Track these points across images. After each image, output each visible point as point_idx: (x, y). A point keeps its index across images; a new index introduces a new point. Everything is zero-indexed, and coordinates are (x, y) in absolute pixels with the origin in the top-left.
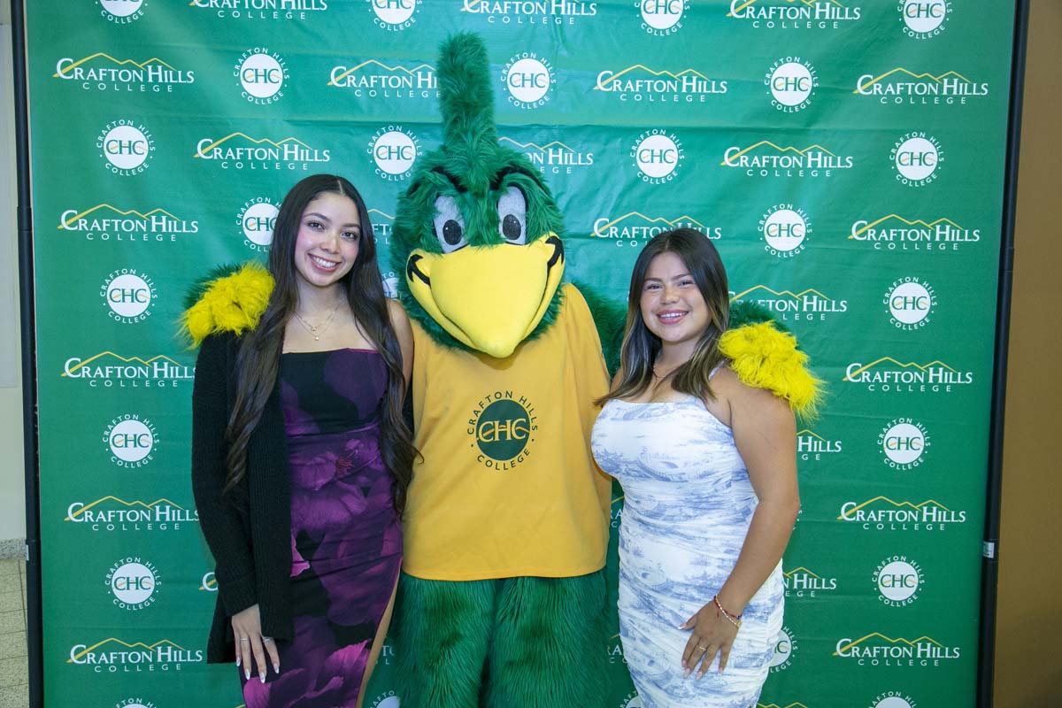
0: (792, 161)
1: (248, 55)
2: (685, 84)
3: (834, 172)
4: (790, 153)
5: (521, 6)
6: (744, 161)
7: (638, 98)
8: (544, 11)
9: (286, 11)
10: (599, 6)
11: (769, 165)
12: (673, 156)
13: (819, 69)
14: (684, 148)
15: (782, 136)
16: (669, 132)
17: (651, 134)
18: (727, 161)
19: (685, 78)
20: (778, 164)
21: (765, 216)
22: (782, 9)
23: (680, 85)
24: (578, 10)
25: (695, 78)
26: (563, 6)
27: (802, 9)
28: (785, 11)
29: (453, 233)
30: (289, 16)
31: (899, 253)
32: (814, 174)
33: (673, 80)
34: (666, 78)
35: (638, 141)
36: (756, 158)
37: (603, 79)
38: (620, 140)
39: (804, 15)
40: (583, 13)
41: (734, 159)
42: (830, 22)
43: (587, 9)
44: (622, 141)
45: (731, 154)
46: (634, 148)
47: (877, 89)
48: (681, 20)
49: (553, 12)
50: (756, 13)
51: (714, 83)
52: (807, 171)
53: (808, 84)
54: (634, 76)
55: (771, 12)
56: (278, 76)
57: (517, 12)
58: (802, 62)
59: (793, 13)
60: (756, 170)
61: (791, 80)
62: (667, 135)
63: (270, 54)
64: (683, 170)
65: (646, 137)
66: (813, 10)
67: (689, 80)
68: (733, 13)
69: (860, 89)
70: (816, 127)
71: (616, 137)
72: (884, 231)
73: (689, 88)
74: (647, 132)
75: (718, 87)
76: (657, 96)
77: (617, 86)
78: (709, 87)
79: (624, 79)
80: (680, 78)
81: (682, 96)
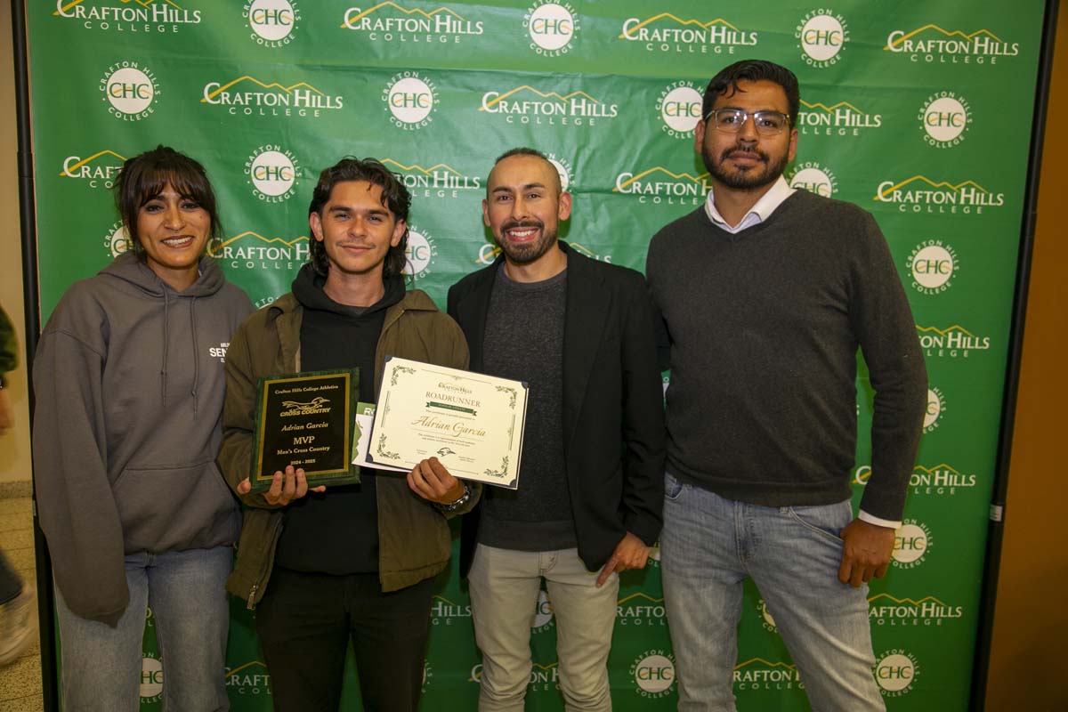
0: (820, 118)
2: (714, 34)
3: (862, 131)
4: (818, 110)
7: (665, 48)
11: (796, 121)
12: (699, 110)
15: (813, 92)
16: (696, 84)
17: (678, 86)
19: (714, 28)
20: (805, 121)
21: (791, 174)
23: (708, 36)
25: (724, 29)
31: (924, 215)
32: (842, 133)
33: (701, 30)
34: (694, 27)
35: (664, 93)
37: (629, 27)
44: (648, 93)
46: (659, 100)
47: (908, 46)
51: (743, 34)
52: (835, 129)
53: (839, 38)
54: (661, 25)
56: (289, 17)
58: (834, 15)
61: (823, 33)
62: (694, 87)
65: (672, 88)
67: (718, 30)
69: (890, 46)
70: (845, 83)
71: (642, 88)
72: (909, 193)
73: (718, 39)
74: (674, 84)
75: (747, 39)
76: (684, 46)
77: (643, 34)
78: (739, 39)
79: (650, 27)
80: (709, 28)
81: (710, 47)
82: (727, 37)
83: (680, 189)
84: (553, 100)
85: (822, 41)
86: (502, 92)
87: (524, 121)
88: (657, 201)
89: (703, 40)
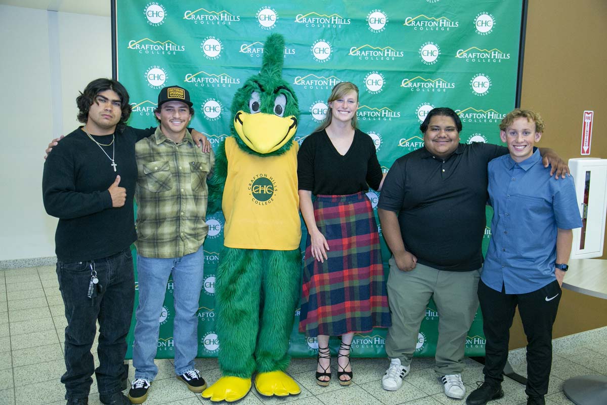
0: (430, 85)
1: (207, 39)
2: (386, 53)
3: (447, 89)
4: (429, 82)
5: (319, 20)
6: (410, 85)
7: (366, 58)
8: (329, 22)
9: (223, 21)
10: (352, 20)
11: (420, 87)
12: (381, 83)
13: (442, 47)
14: (386, 79)
15: (426, 74)
16: (379, 72)
17: (372, 73)
18: (403, 85)
19: (386, 50)
20: (424, 86)
21: (418, 108)
22: (426, 22)
23: (384, 53)
24: (343, 22)
25: (390, 50)
26: (336, 20)
27: (434, 22)
28: (427, 23)
29: (256, 107)
30: (224, 23)
31: (473, 123)
32: (439, 90)
33: (381, 51)
34: (378, 50)
35: (366, 76)
36: (415, 84)
37: (353, 50)
39: (435, 25)
40: (345, 23)
41: (406, 84)
42: (446, 28)
43: (347, 22)
45: (405, 82)
46: (365, 79)
47: (465, 55)
48: (385, 27)
49: (333, 23)
50: (416, 24)
51: (398, 52)
52: (436, 89)
53: (437, 53)
54: (365, 50)
55: (422, 24)
56: (219, 48)
57: (318, 22)
58: (434, 44)
59: (431, 24)
60: (415, 88)
61: (430, 51)
62: (379, 74)
63: (216, 39)
64: (385, 88)
65: (370, 74)
66: (439, 23)
67: (388, 51)
68: (406, 23)
69: (458, 56)
70: (439, 71)
71: (357, 74)
72: (467, 114)
73: (388, 54)
74: (371, 73)
75: (400, 54)
76: (374, 58)
77: (358, 53)
78: (396, 54)
79: (361, 50)
80: (384, 50)
81: (385, 58)
82: (390, 53)
83: (373, 114)
84: (322, 79)
85: (430, 54)
86: (302, 77)
87: (311, 88)
88: (364, 119)
89: (382, 55)
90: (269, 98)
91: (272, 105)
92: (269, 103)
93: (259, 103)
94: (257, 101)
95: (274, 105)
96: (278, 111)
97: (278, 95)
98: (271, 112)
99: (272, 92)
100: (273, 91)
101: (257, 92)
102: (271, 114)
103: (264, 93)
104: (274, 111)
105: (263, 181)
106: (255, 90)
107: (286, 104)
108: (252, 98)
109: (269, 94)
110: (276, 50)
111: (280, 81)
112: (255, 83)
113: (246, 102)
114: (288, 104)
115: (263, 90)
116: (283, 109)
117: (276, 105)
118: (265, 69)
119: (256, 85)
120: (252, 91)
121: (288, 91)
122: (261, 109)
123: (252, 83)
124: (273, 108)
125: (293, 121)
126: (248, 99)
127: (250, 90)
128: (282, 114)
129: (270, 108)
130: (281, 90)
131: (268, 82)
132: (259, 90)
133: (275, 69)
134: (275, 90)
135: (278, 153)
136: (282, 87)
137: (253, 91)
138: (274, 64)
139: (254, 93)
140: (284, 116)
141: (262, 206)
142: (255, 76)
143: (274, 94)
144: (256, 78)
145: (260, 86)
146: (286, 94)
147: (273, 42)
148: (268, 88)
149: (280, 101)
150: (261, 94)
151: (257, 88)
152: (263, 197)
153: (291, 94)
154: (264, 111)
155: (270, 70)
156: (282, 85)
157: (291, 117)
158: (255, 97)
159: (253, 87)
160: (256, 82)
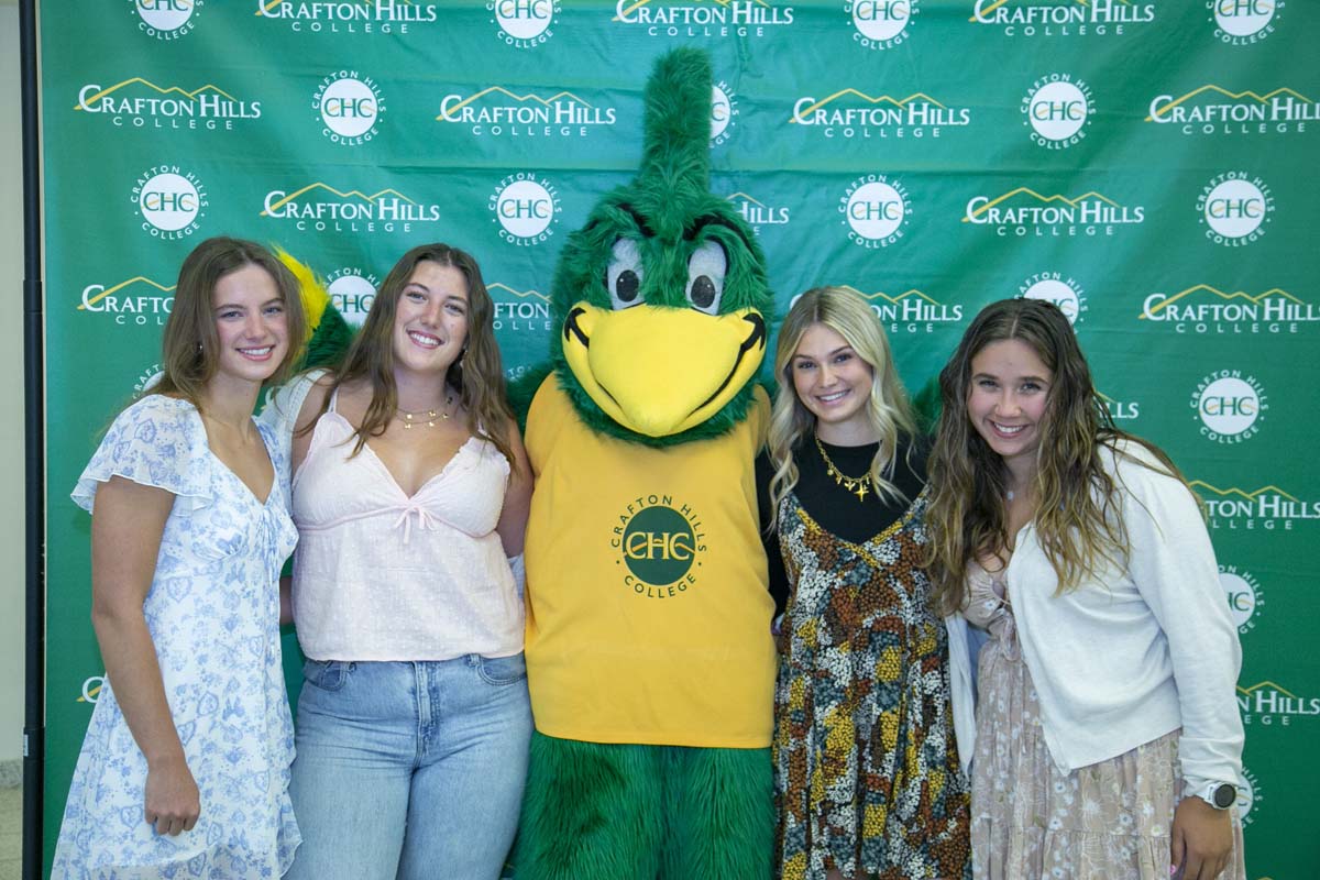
0: (1060, 214)
2: (912, 113)
3: (1118, 228)
4: (1056, 204)
5: (692, 12)
6: (994, 216)
7: (849, 133)
8: (723, 19)
11: (1028, 220)
12: (897, 211)
14: (913, 201)
15: (1046, 180)
16: (891, 177)
17: (867, 182)
18: (970, 216)
19: (912, 105)
20: (1040, 219)
22: (1046, 9)
23: (906, 115)
24: (769, 17)
25: (925, 105)
26: (748, 11)
27: (1074, 9)
28: (1050, 12)
29: (628, 287)
32: (1090, 232)
33: (896, 108)
34: (886, 106)
35: (849, 191)
36: (1010, 211)
38: (825, 188)
39: (1075, 17)
40: (775, 22)
41: (980, 213)
42: (1111, 26)
43: (781, 16)
44: (827, 192)
45: (977, 206)
46: (843, 200)
47: (1179, 114)
48: (908, 28)
49: (735, 21)
50: (1009, 16)
51: (951, 111)
52: (1080, 228)
54: (843, 104)
55: (1031, 16)
58: (1073, 81)
59: (1060, 14)
60: (1010, 226)
61: (1058, 105)
62: (889, 182)
64: (910, 230)
65: (860, 185)
66: (1089, 10)
67: (918, 108)
68: (978, 16)
69: (1154, 115)
71: (818, 186)
73: (918, 119)
74: (862, 179)
75: (957, 117)
76: (874, 131)
77: (820, 117)
78: (945, 118)
79: (830, 108)
80: (907, 105)
81: (908, 130)
82: (929, 116)
85: (1057, 115)
89: (899, 121)
90: (670, 256)
91: (680, 277)
92: (670, 274)
93: (640, 275)
94: (631, 269)
95: (686, 279)
96: (703, 296)
97: (698, 245)
98: (679, 302)
99: (678, 238)
100: (681, 232)
101: (630, 239)
102: (679, 306)
103: (653, 241)
104: (689, 298)
105: (659, 519)
106: (625, 234)
107: (727, 271)
108: (617, 260)
109: (667, 243)
110: (685, 99)
111: (702, 199)
112: (622, 212)
113: (597, 273)
114: (732, 272)
115: (648, 233)
116: (718, 289)
117: (693, 277)
118: (653, 163)
119: (625, 218)
120: (614, 237)
121: (729, 231)
122: (645, 291)
123: (612, 211)
124: (685, 287)
125: (750, 327)
126: (603, 265)
127: (608, 233)
128: (714, 306)
129: (670, 290)
130: (707, 229)
131: (664, 204)
132: (635, 233)
133: (687, 162)
134: (686, 230)
135: (710, 430)
136: (713, 217)
137: (618, 238)
138: (682, 146)
139: (621, 243)
140: (721, 312)
141: (655, 602)
142: (621, 189)
143: (684, 243)
144: (622, 195)
145: (640, 219)
146: (727, 242)
147: (677, 76)
148: (663, 223)
149: (707, 263)
150: (641, 244)
151: (628, 227)
152: (660, 572)
153: (739, 239)
154: (655, 299)
155: (670, 168)
156: (709, 212)
157: (743, 313)
158: (626, 257)
159: (617, 226)
160: (625, 206)
